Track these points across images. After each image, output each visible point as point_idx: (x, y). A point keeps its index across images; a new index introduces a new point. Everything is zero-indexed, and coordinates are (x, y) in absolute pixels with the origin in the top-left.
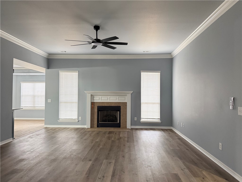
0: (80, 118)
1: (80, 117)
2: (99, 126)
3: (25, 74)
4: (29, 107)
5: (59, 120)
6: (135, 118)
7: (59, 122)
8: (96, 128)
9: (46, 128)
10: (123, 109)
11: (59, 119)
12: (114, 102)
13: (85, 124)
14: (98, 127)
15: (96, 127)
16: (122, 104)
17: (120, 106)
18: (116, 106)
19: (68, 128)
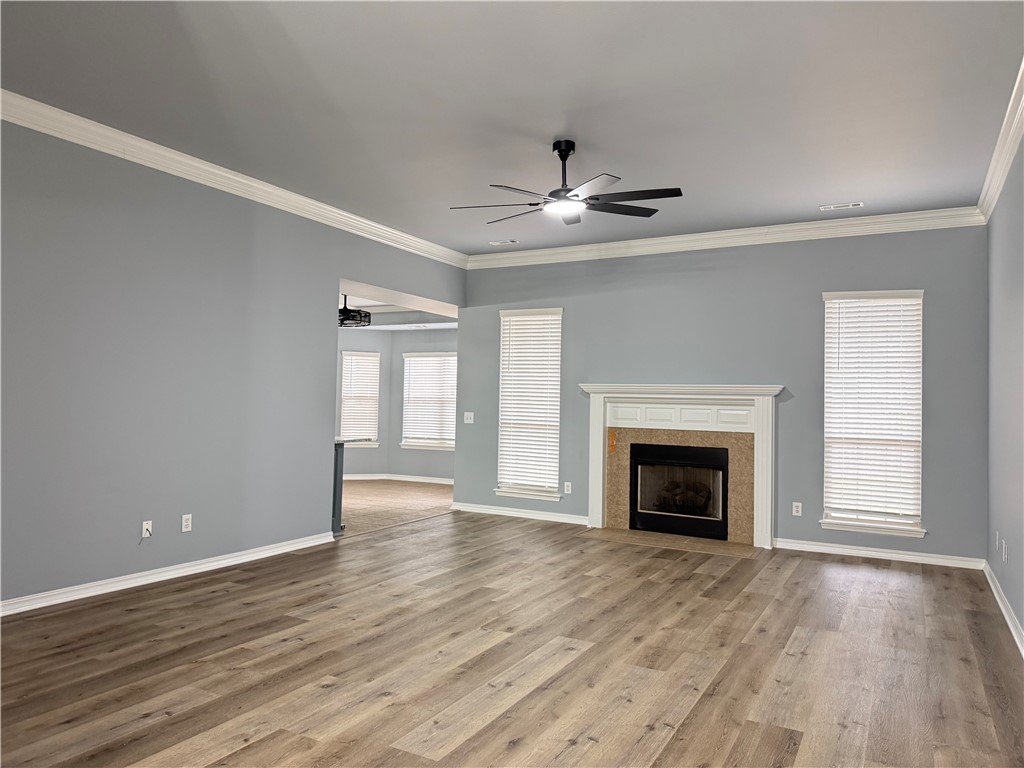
0: (568, 485)
1: (566, 484)
2: (638, 526)
3: (413, 327)
4: (413, 438)
5: (499, 487)
6: (795, 504)
7: (497, 494)
8: (625, 530)
9: (457, 513)
10: (739, 460)
11: (496, 484)
12: (697, 431)
13: (585, 513)
14: (633, 526)
15: (627, 526)
16: (733, 440)
17: (727, 450)
18: (708, 446)
19: (525, 520)
